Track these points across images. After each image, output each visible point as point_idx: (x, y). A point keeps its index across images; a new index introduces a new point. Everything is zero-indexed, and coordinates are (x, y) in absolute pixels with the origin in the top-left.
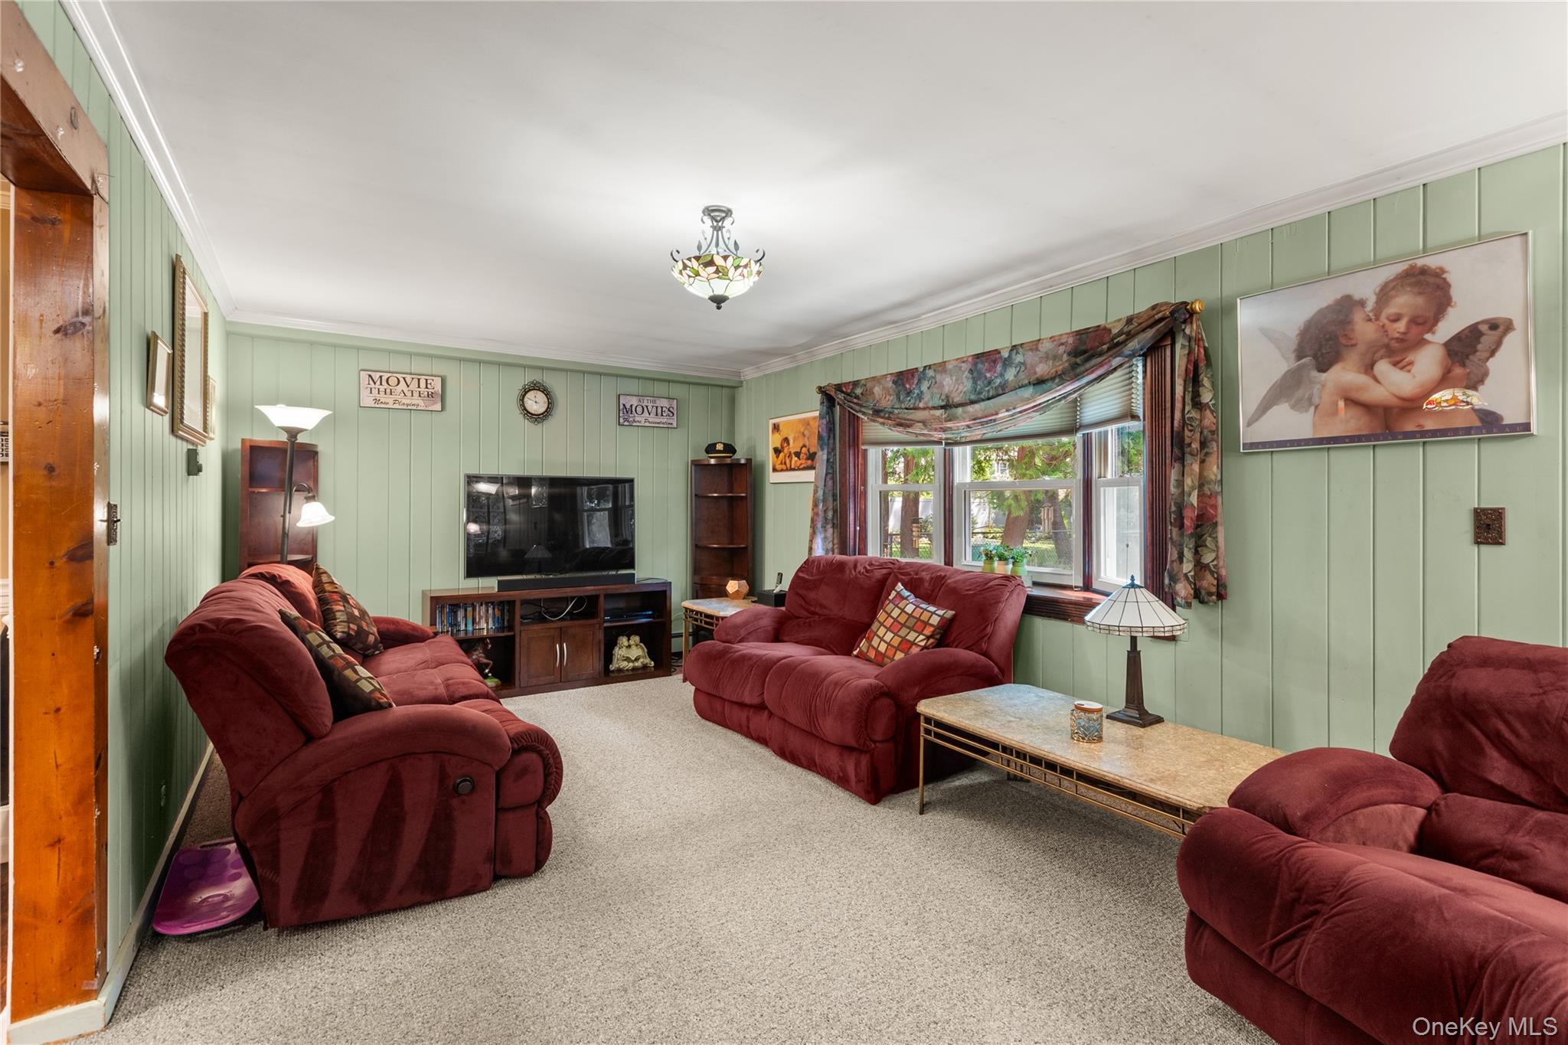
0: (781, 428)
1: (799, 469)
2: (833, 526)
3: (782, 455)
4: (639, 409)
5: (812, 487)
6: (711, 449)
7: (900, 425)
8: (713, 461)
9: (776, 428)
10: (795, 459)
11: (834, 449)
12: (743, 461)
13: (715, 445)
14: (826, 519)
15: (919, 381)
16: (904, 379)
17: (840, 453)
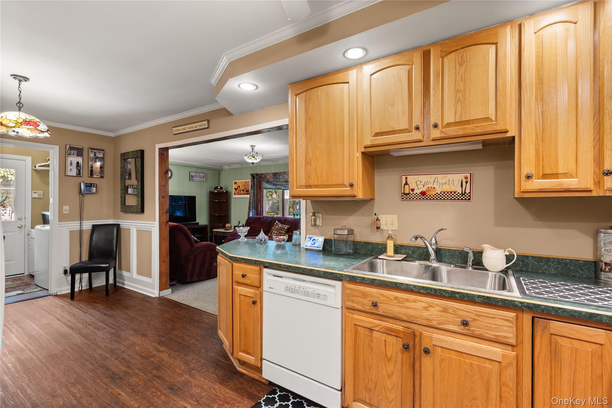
0: (237, 183)
1: (243, 194)
2: (255, 209)
3: (237, 190)
4: (195, 176)
5: (249, 199)
6: (216, 188)
7: (274, 185)
8: (216, 192)
9: (235, 183)
10: (242, 191)
11: (254, 190)
12: (225, 192)
13: (217, 187)
14: (253, 207)
15: (279, 176)
16: (275, 174)
17: (256, 191)
